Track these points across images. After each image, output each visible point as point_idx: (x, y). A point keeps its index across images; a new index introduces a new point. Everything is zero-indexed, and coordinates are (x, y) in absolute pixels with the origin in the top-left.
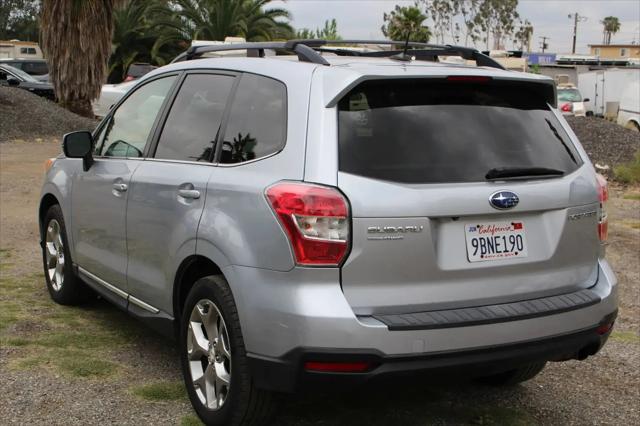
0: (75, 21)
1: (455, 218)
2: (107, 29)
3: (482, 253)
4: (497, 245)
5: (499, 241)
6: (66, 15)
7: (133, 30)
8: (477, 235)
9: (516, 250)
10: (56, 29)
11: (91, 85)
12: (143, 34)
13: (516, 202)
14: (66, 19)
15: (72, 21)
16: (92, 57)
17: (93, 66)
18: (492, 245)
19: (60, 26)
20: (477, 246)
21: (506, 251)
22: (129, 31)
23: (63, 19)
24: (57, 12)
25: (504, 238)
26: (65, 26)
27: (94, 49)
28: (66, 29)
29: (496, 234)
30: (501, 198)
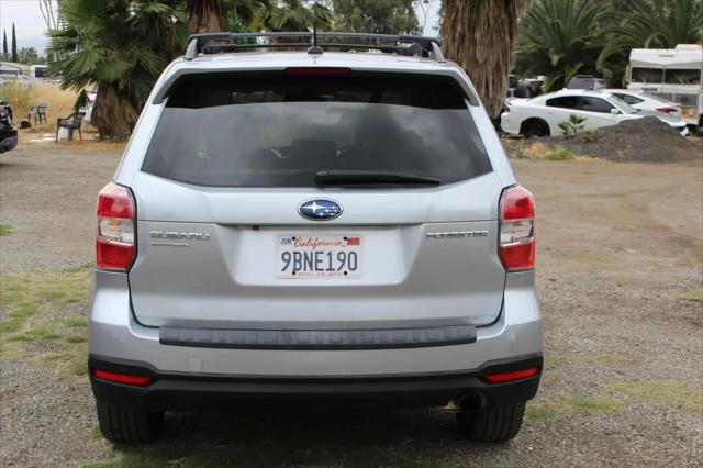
0: (472, 30)
1: (256, 227)
2: (508, 38)
3: (295, 269)
4: (317, 261)
5: (320, 257)
6: (463, 23)
7: (580, 39)
8: (291, 248)
9: (345, 268)
10: (453, 40)
11: (488, 98)
12: (588, 43)
13: (339, 213)
14: (463, 27)
15: (469, 29)
16: (489, 68)
17: (491, 78)
18: (310, 262)
19: (457, 35)
20: (288, 261)
21: (330, 269)
22: (576, 40)
23: (459, 28)
24: (455, 20)
25: (330, 254)
26: (463, 37)
27: (492, 60)
28: (463, 40)
29: (318, 249)
30: (314, 207)
